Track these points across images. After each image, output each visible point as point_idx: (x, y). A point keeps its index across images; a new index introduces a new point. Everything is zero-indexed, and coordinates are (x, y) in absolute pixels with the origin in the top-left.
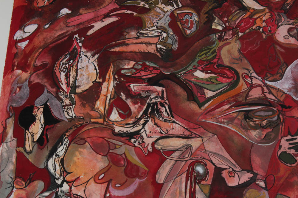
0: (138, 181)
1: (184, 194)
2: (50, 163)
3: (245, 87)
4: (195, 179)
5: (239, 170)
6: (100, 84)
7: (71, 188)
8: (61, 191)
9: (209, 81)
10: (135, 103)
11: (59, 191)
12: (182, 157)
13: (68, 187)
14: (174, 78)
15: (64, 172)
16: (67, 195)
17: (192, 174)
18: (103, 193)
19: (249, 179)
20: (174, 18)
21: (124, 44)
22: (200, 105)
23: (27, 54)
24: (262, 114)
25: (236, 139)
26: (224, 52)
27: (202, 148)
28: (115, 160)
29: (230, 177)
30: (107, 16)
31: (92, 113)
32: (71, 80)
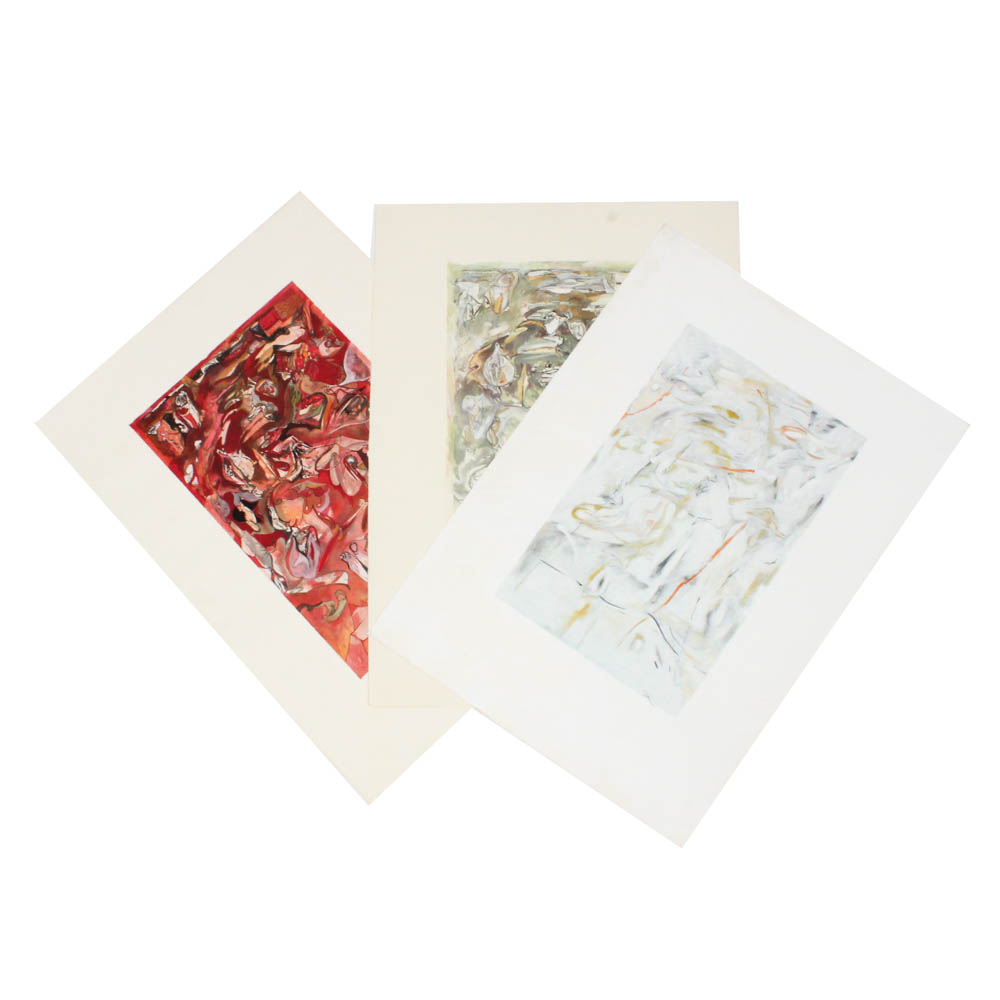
0: (326, 494)
2: (275, 525)
3: (332, 397)
6: (258, 464)
7: (298, 527)
8: (295, 533)
9: (311, 411)
10: (285, 457)
12: (336, 462)
13: (296, 529)
14: (292, 426)
15: (287, 523)
16: (299, 532)
18: (316, 515)
20: (261, 394)
21: (247, 432)
22: (319, 428)
23: (203, 484)
24: (355, 403)
25: (354, 429)
26: (304, 388)
27: (341, 449)
28: (305, 495)
30: (222, 425)
31: (269, 483)
32: (241, 476)
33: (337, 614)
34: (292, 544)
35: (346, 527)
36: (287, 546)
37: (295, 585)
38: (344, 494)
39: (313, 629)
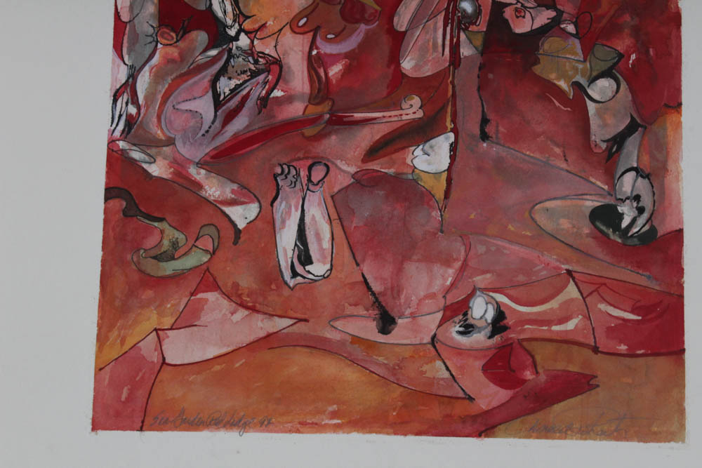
0: (363, 27)
1: (440, 49)
4: (459, 22)
5: (532, 6)
7: (252, 42)
8: (237, 48)
11: (234, 48)
13: (248, 41)
15: (240, 16)
16: (247, 53)
17: (454, 13)
18: (307, 49)
19: (549, 21)
29: (517, 17)
33: (169, 268)
34: (214, 60)
35: (339, 122)
36: (201, 59)
37: (148, 143)
38: (395, 58)
39: (99, 254)
